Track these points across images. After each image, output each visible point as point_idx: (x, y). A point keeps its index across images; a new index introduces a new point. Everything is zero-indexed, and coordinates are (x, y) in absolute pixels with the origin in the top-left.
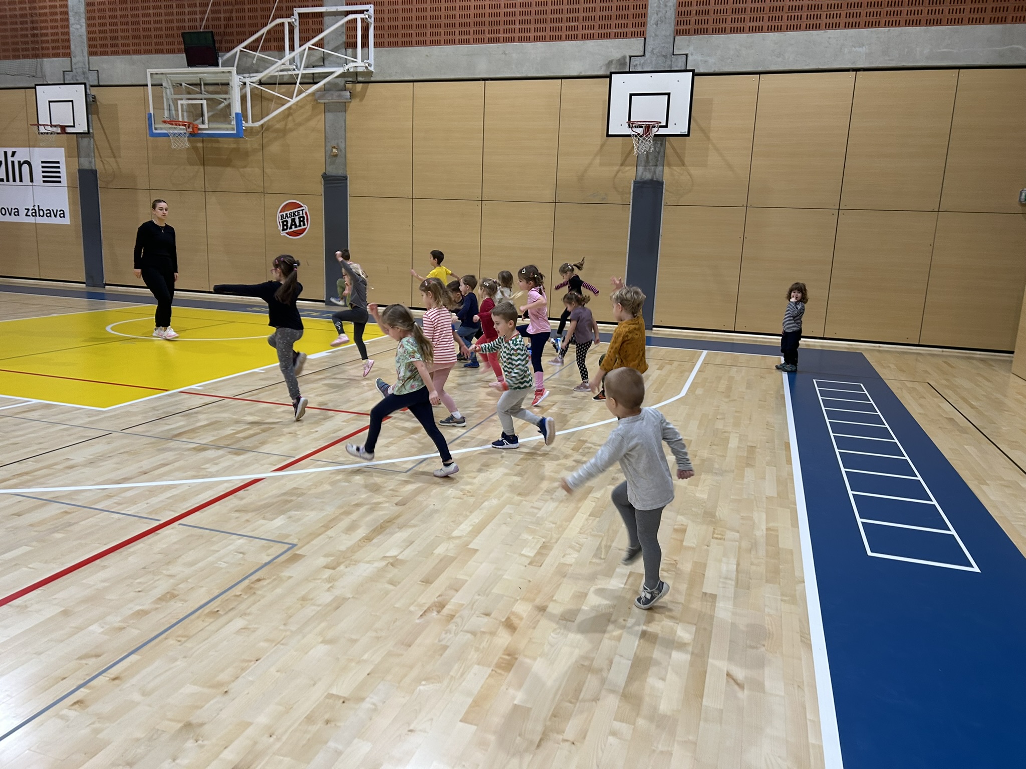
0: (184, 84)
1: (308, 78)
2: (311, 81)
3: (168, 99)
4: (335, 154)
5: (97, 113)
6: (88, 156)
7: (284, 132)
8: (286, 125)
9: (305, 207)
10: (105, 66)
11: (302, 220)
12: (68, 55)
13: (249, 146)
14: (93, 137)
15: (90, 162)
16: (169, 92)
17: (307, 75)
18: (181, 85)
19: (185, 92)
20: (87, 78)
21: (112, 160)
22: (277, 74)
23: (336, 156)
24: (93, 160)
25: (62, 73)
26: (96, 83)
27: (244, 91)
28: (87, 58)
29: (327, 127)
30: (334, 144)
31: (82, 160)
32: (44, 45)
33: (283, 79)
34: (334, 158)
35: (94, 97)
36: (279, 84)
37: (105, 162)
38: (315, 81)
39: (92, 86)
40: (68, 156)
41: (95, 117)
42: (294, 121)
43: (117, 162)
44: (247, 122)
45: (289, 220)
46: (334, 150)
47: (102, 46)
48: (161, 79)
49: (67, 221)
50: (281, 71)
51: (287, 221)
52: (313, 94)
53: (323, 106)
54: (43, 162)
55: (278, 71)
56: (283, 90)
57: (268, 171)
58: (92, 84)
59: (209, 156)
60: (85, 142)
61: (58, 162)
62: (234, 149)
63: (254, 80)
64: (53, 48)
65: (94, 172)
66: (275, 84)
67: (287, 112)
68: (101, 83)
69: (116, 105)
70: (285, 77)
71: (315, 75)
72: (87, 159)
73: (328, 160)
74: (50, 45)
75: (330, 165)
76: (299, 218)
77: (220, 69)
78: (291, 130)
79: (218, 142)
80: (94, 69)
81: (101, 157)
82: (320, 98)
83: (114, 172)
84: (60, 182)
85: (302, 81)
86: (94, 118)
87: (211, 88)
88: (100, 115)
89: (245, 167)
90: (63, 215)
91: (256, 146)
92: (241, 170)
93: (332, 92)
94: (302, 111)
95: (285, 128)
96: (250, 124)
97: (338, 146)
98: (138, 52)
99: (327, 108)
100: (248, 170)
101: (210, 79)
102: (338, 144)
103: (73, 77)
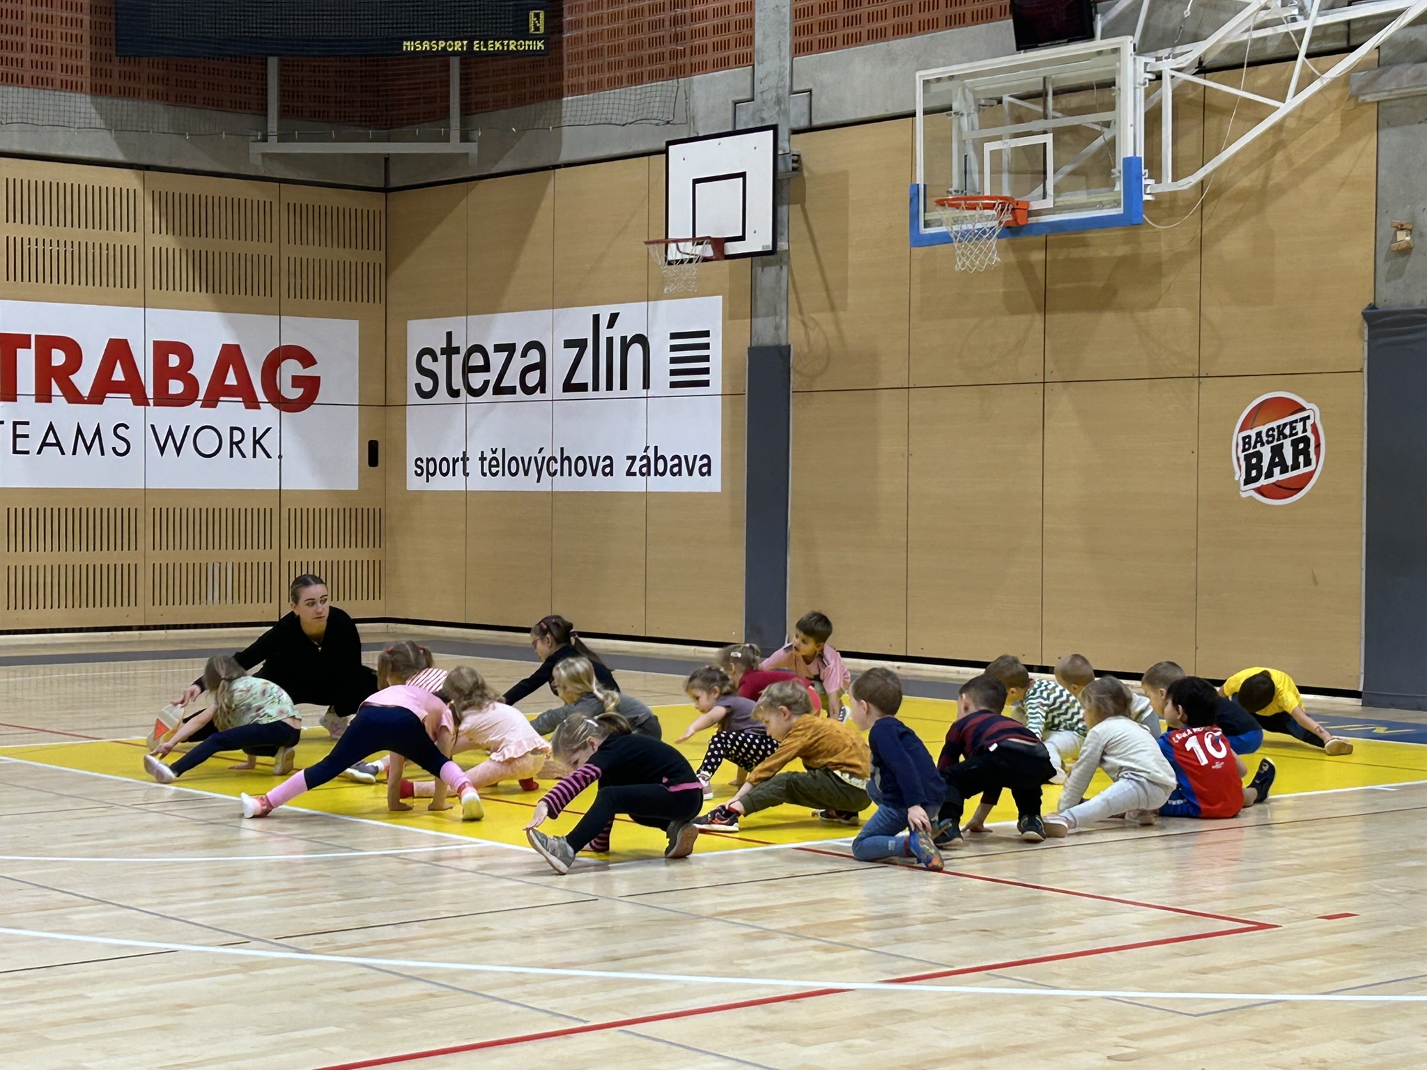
0: (1007, 99)
1: (1334, 37)
2: (1343, 44)
3: (962, 143)
4: (1404, 245)
5: (801, 200)
6: (774, 312)
7: (1261, 197)
8: (1267, 177)
9: (1313, 411)
10: (826, 77)
11: (1302, 449)
12: (747, 60)
13: (1164, 247)
14: (788, 263)
15: (777, 328)
16: (966, 123)
17: (1330, 31)
18: (1000, 101)
19: (1008, 119)
20: (786, 113)
21: (824, 318)
22: (1245, 37)
23: (1406, 251)
24: (784, 322)
25: (731, 106)
26: (803, 123)
27: (1155, 97)
28: (788, 64)
29: (1382, 172)
30: (1401, 217)
31: (759, 322)
32: (697, 42)
33: (1264, 49)
34: (1401, 260)
35: (797, 160)
36: (1250, 64)
37: (811, 324)
38: (1353, 42)
39: (795, 132)
40: (730, 315)
41: (795, 208)
42: (1289, 161)
43: (837, 323)
44: (1159, 181)
45: (1266, 451)
46: (1403, 237)
47: (824, 26)
48: (950, 91)
49: (713, 484)
50: (1257, 28)
51: (1259, 455)
52: (1346, 79)
53: (1373, 112)
54: (674, 336)
55: (1248, 30)
56: (1262, 81)
57: (1213, 312)
58: (795, 126)
59: (1059, 286)
60: (768, 276)
61: (706, 334)
62: (1123, 260)
63: (1184, 61)
64: (716, 47)
65: (783, 352)
66: (1241, 66)
67: (1271, 141)
68: (816, 122)
69: (845, 173)
70: (1270, 44)
71: (1353, 26)
72: (771, 318)
73: (1383, 268)
74: (709, 41)
75: (1388, 280)
76: (1295, 444)
77: (1098, 44)
78: (1281, 190)
79: (1084, 244)
80: (802, 88)
81: (801, 313)
82: (1362, 90)
83: (828, 346)
84: (706, 383)
85: (1315, 48)
86: (791, 212)
87: (1074, 100)
88: (807, 205)
89: (1152, 306)
90: (706, 470)
91: (1183, 244)
92: (1141, 315)
93: (1396, 69)
94: (1314, 131)
95: (1265, 185)
96: (1168, 184)
97: (1413, 223)
98: (903, 30)
99: (1385, 116)
100: (1160, 313)
101: (1071, 75)
102: (1413, 216)
103: (753, 114)
